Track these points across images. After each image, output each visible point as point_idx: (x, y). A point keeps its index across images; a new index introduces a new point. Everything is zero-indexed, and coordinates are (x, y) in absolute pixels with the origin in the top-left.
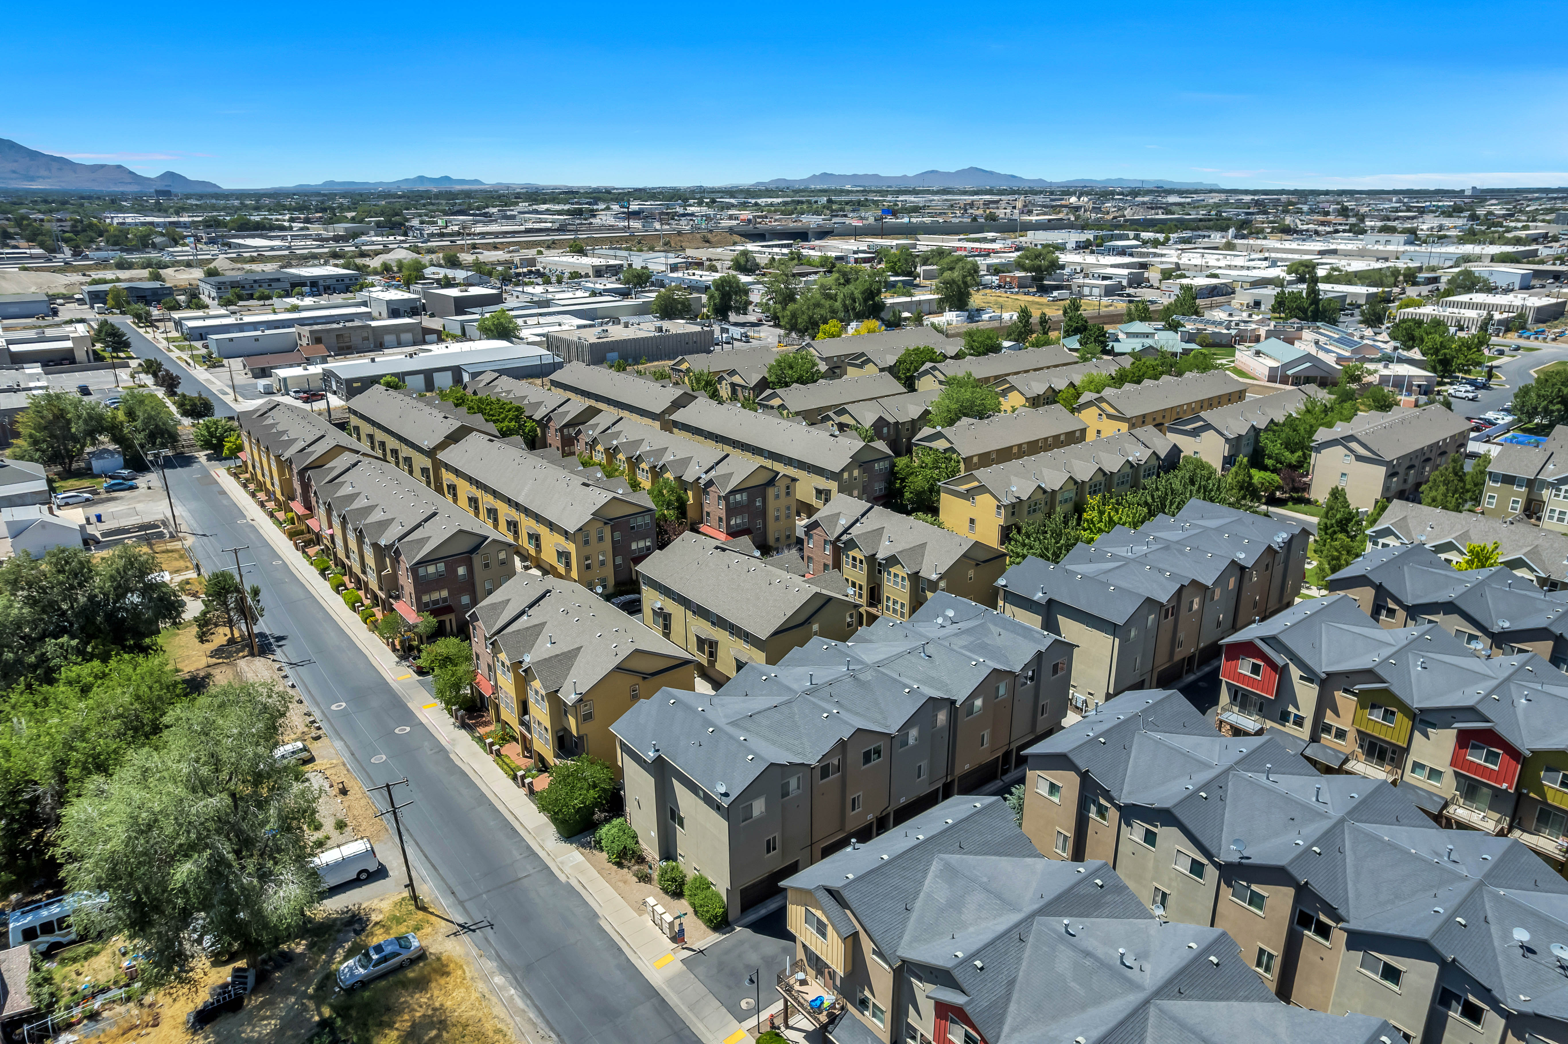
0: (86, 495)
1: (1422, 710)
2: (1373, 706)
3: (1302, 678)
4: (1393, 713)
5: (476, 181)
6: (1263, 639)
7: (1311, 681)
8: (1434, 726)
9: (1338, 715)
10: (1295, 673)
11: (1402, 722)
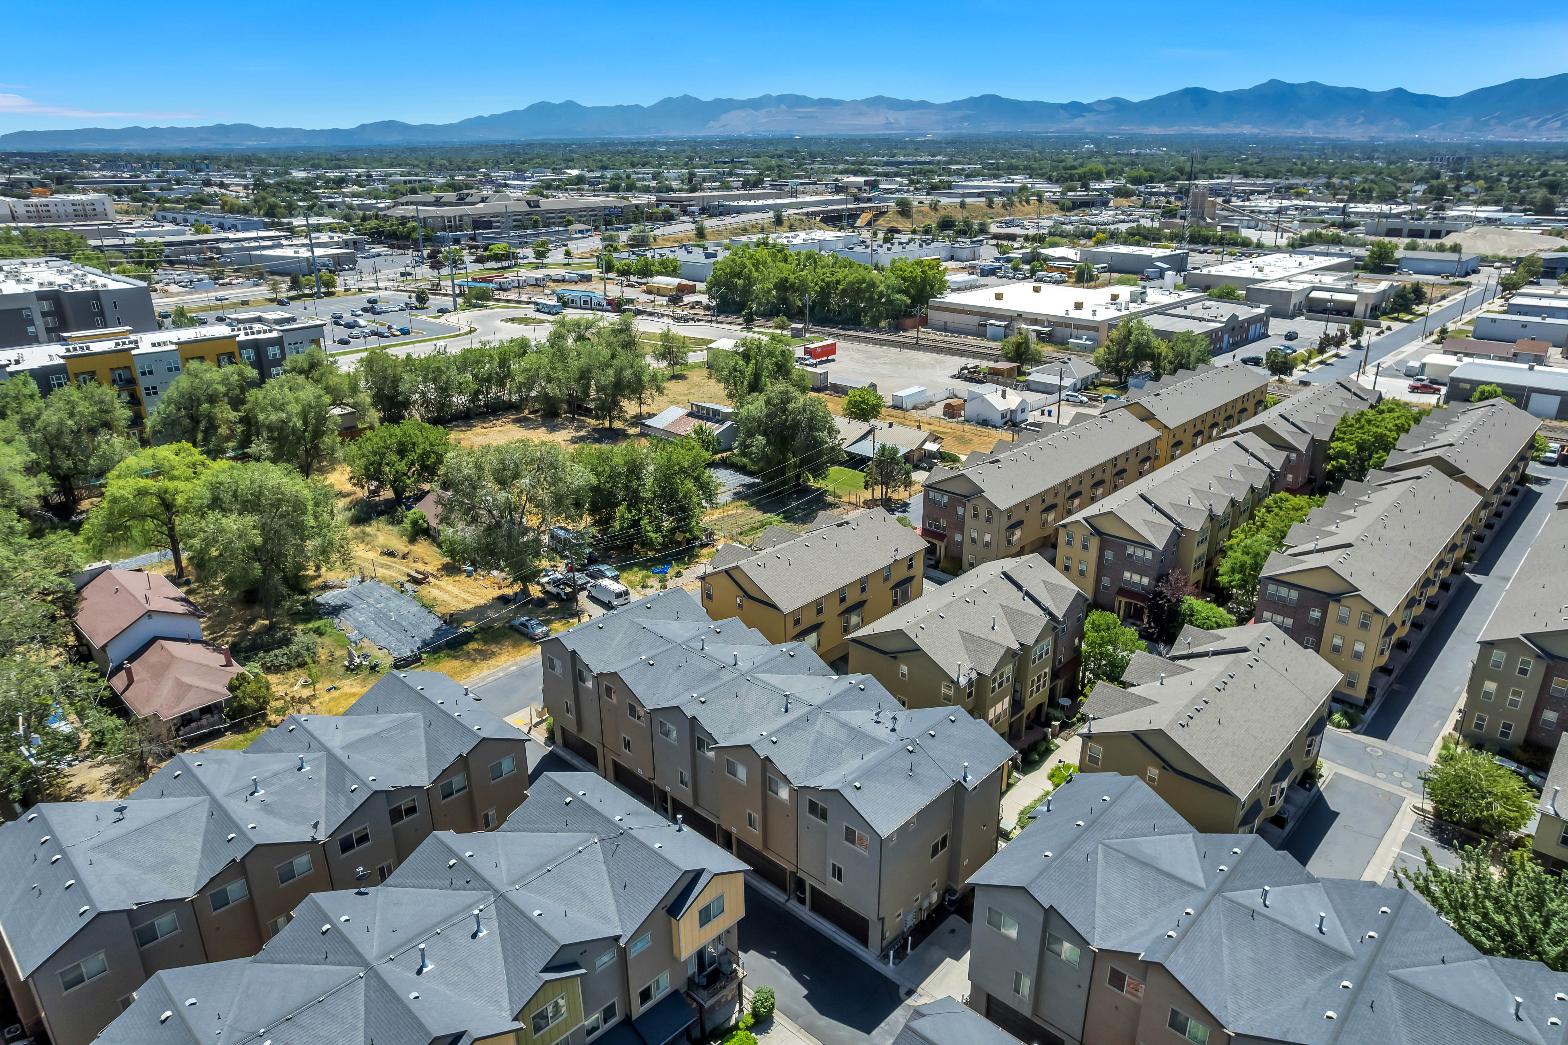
0: (1084, 398)
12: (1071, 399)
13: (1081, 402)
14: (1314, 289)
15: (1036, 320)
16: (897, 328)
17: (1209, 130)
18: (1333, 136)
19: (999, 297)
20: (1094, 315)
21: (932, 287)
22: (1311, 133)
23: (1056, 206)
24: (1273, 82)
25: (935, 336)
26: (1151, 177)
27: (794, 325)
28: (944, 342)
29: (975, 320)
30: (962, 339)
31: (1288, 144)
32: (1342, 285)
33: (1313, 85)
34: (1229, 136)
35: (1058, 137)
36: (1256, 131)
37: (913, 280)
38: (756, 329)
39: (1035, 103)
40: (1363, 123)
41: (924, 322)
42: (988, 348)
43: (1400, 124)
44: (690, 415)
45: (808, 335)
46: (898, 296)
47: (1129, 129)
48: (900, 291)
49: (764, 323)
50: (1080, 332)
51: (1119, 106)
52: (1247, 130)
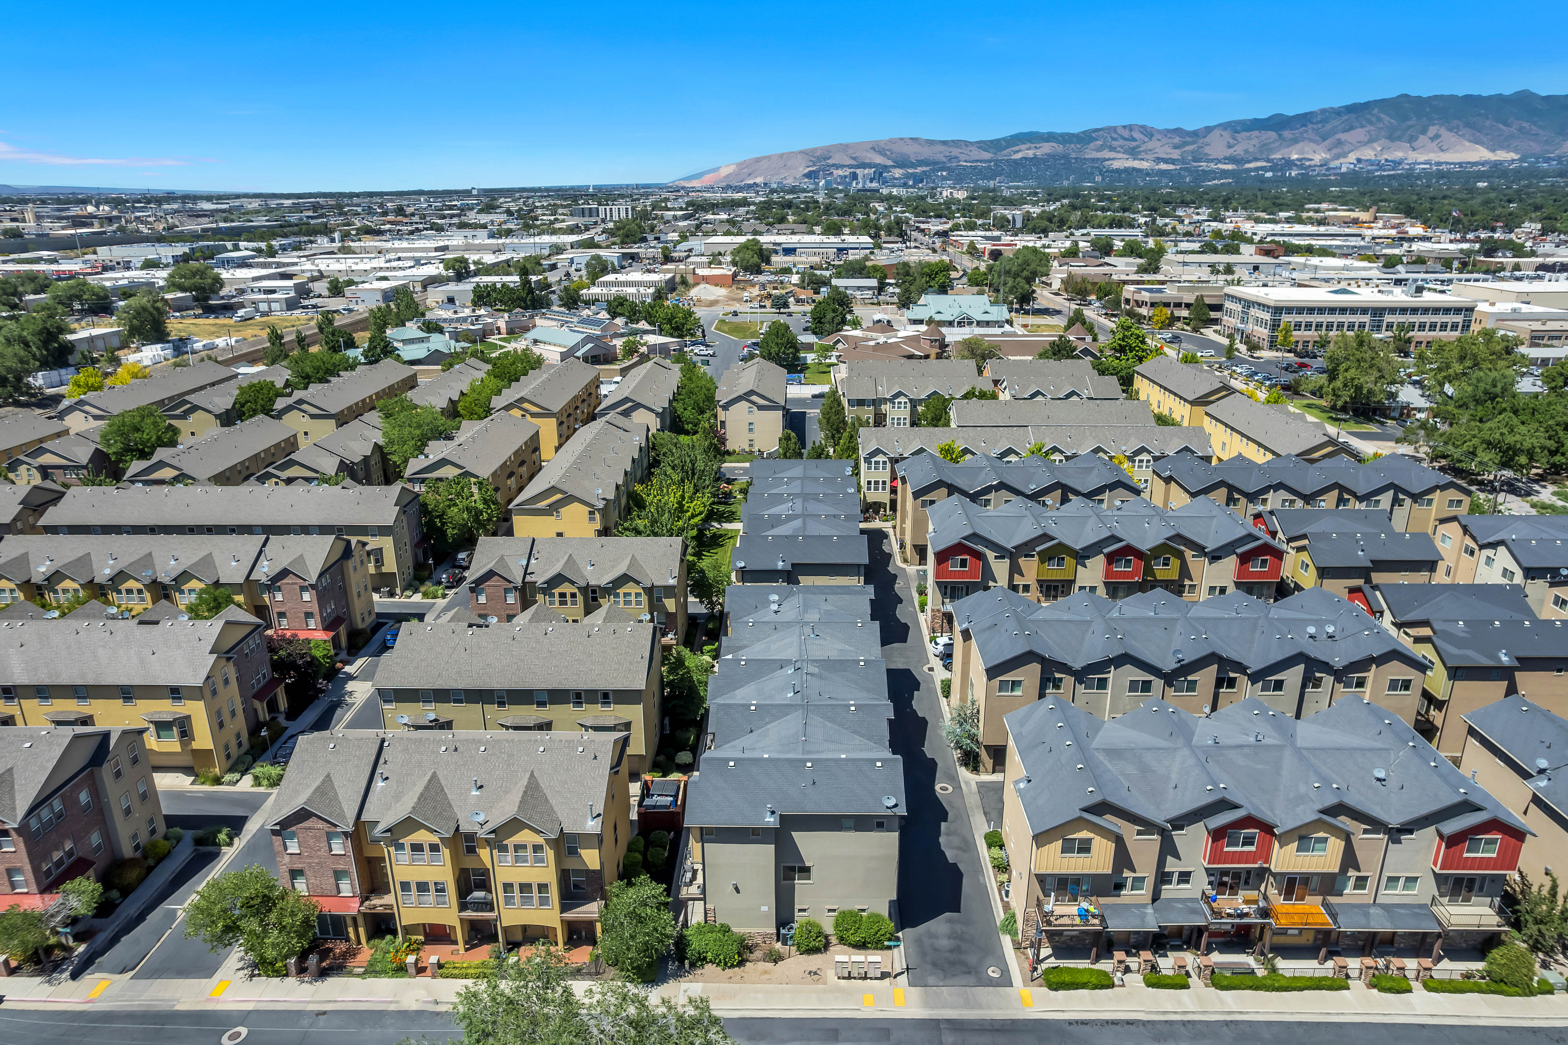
1: (1083, 549)
2: (1050, 559)
3: (996, 557)
4: (1063, 559)
6: (964, 538)
7: (1003, 557)
8: (1088, 557)
9: (1023, 576)
10: (990, 555)
11: (1069, 561)
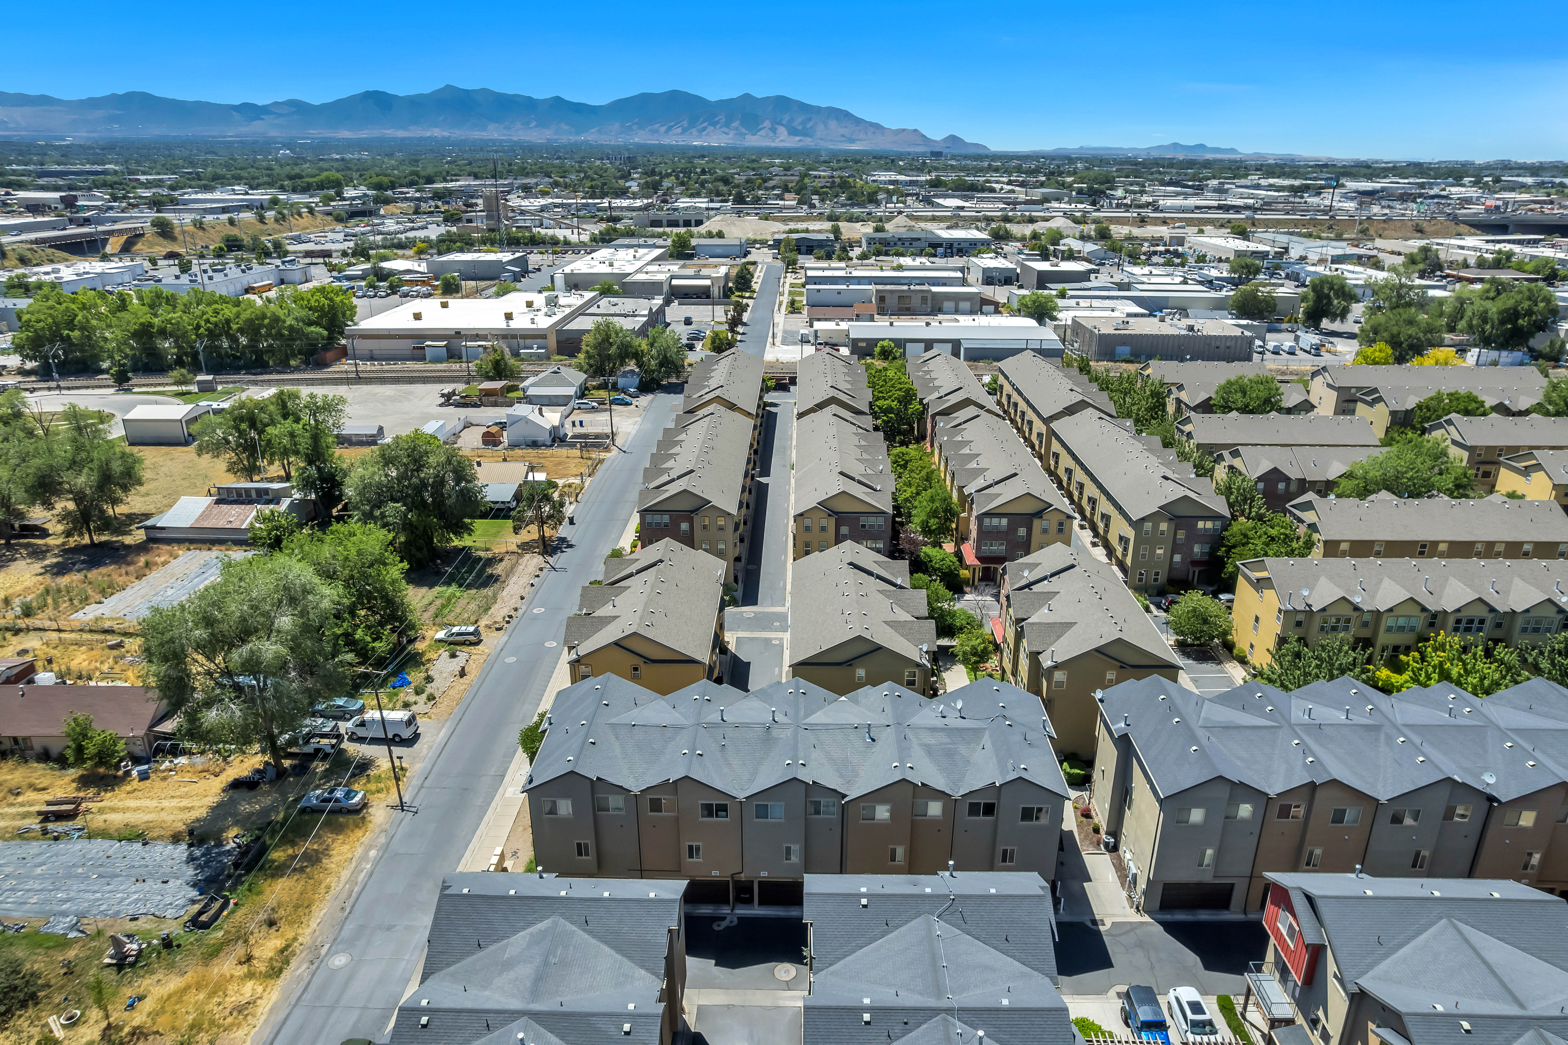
0: (594, 404)
5: (1233, 150)
12: (582, 406)
13: (593, 408)
14: (672, 277)
15: (477, 335)
16: (321, 365)
17: (401, 134)
18: (515, 139)
19: (417, 317)
20: (533, 323)
21: (344, 315)
22: (496, 136)
23: (329, 218)
24: (448, 87)
25: (366, 367)
26: (391, 182)
27: (200, 378)
28: (384, 371)
29: (409, 344)
30: (399, 366)
31: (482, 146)
32: (691, 272)
33: (484, 91)
34: (421, 139)
35: (241, 142)
36: (446, 134)
37: (320, 309)
38: (136, 390)
39: (198, 103)
40: (536, 126)
41: (344, 353)
42: (438, 371)
43: (566, 128)
44: (218, 502)
45: (220, 388)
46: (312, 328)
47: (317, 132)
48: (310, 323)
49: (143, 381)
50: (528, 341)
51: (298, 108)
52: (437, 133)
